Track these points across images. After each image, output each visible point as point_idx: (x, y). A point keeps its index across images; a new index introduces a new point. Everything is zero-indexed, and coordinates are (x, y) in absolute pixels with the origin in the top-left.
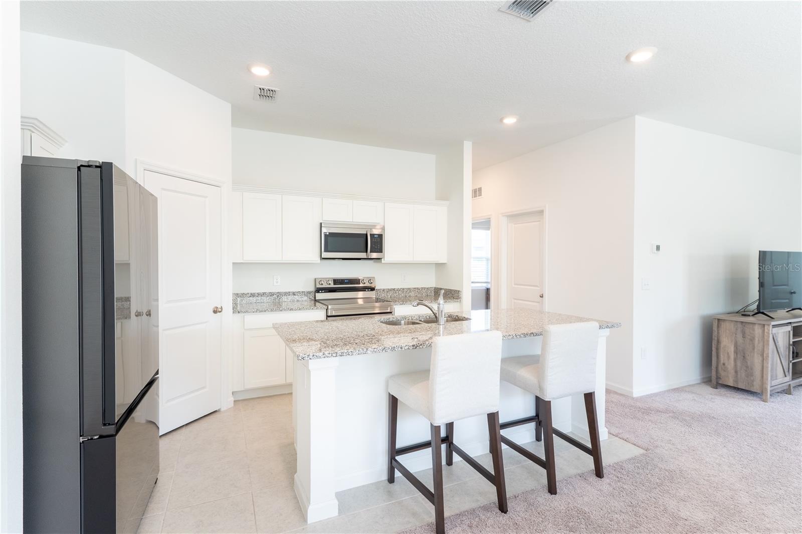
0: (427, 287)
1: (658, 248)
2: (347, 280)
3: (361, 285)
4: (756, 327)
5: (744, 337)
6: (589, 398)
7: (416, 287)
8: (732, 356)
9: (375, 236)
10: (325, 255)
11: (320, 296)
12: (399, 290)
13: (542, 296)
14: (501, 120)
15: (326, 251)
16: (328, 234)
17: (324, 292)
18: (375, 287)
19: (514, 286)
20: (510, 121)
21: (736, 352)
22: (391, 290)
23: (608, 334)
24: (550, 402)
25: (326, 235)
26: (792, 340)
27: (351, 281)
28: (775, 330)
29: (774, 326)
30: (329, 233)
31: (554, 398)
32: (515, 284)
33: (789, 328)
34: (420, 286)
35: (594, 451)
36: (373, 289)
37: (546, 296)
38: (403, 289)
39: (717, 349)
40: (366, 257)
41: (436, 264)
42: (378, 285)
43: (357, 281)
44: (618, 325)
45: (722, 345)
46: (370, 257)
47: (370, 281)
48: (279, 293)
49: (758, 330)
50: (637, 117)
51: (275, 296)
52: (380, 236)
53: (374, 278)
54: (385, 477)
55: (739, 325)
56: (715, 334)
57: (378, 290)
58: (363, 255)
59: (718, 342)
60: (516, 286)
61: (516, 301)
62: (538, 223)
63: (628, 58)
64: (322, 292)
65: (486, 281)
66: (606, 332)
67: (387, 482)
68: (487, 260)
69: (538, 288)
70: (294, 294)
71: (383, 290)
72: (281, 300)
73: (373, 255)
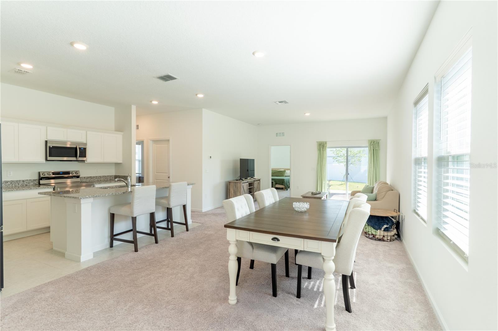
0: (110, 175)
1: (211, 157)
2: (61, 172)
3: (71, 175)
4: (239, 183)
5: (236, 187)
6: (184, 207)
7: (104, 175)
8: (233, 194)
9: (82, 149)
10: (49, 158)
11: (42, 182)
12: (94, 177)
13: (169, 178)
14: (151, 101)
15: (50, 156)
17: (45, 180)
18: (80, 176)
19: (156, 173)
20: (155, 102)
21: (234, 193)
22: (89, 177)
23: (191, 187)
24: (172, 208)
25: (50, 147)
26: (248, 188)
27: (64, 173)
28: (243, 184)
29: (243, 183)
30: (52, 146)
31: (173, 207)
32: (157, 173)
33: (248, 184)
34: (106, 175)
35: (186, 224)
36: (78, 177)
37: (171, 178)
38: (97, 177)
39: (229, 192)
40: (76, 160)
41: (115, 163)
42: (82, 175)
43: (68, 173)
44: (195, 184)
45: (230, 191)
46: (78, 160)
47: (76, 172)
48: (12, 181)
49: (239, 184)
50: (203, 109)
51: (9, 183)
52: (85, 149)
53: (79, 171)
54: (108, 246)
55: (235, 184)
56: (229, 187)
57: (81, 177)
58: (74, 159)
59: (229, 190)
60: (157, 174)
61: (157, 180)
62: (167, 145)
63: (196, 95)
64: (44, 180)
65: (139, 173)
66: (191, 186)
67: (110, 248)
68: (139, 161)
69: (167, 174)
70: (23, 181)
71: (85, 178)
72: (13, 185)
73: (81, 159)
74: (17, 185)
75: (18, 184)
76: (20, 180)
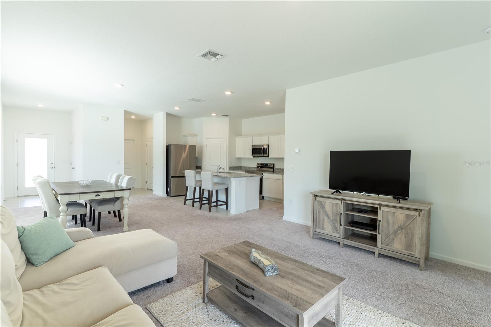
9: (265, 148)
15: (253, 154)
16: (252, 149)
18: (274, 167)
26: (344, 212)
27: (266, 165)
33: (338, 202)
58: (262, 155)
70: (253, 167)
73: (265, 155)
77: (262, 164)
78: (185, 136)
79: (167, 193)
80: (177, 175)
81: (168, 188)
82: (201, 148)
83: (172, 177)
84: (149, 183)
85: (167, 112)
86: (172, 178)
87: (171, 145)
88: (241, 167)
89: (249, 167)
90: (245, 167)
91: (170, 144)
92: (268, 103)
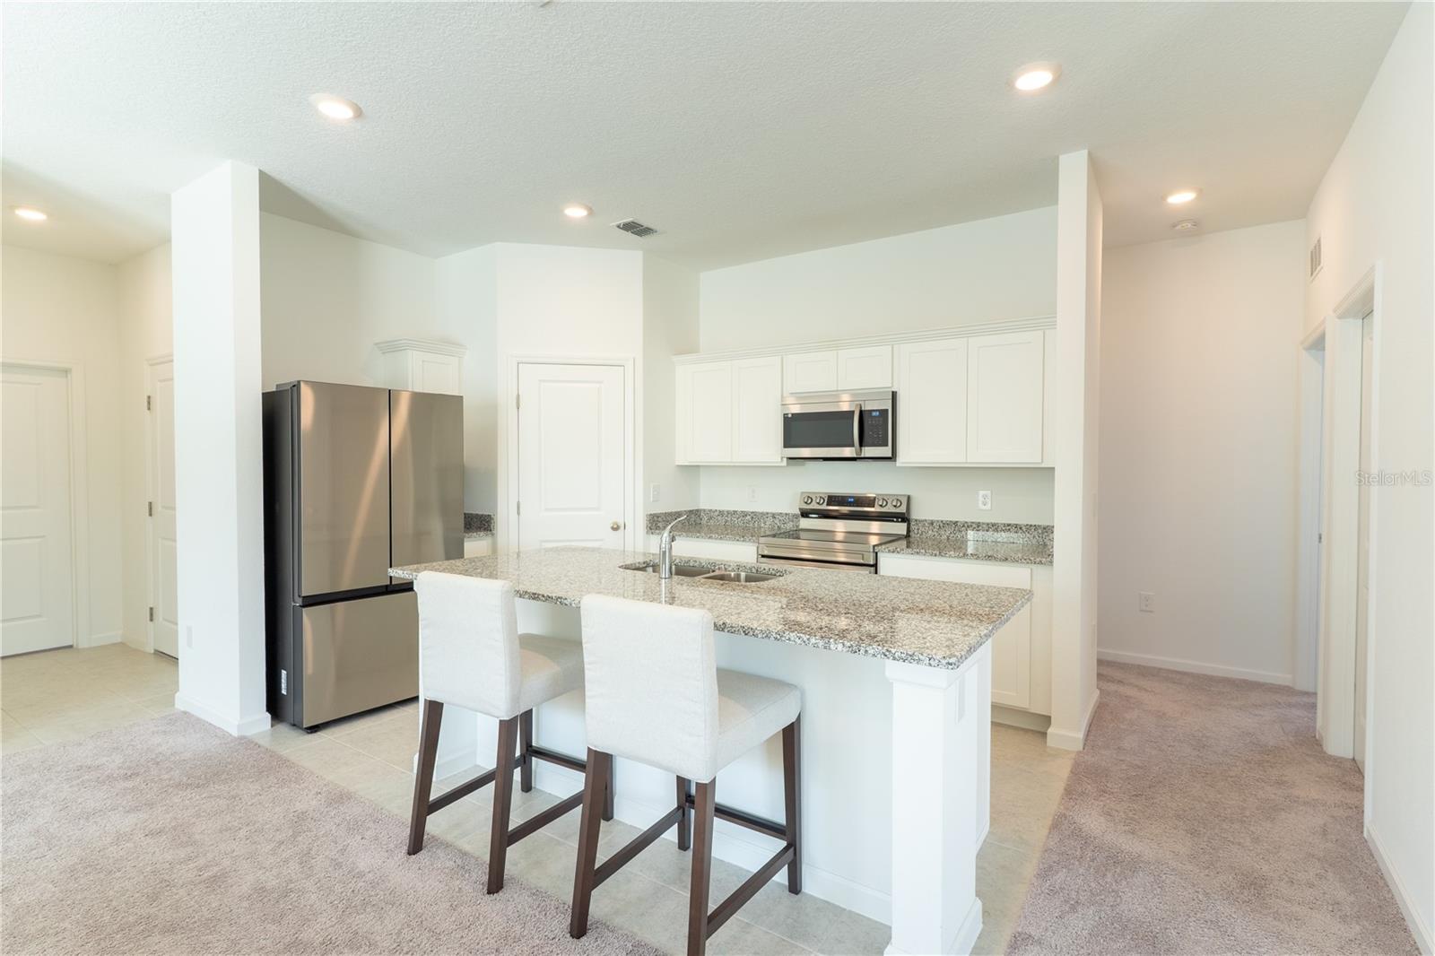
2: (851, 497)
3: (879, 509)
9: (874, 414)
10: (785, 453)
15: (787, 445)
16: (790, 416)
17: (812, 517)
18: (910, 515)
22: (949, 524)
25: (786, 419)
27: (859, 501)
30: (793, 414)
36: (905, 519)
40: (855, 455)
42: (917, 514)
43: (868, 501)
46: (862, 456)
51: (748, 517)
52: (883, 414)
64: (810, 517)
70: (774, 516)
71: (932, 523)
72: (756, 525)
73: (869, 451)
74: (763, 525)
75: (765, 523)
76: (767, 513)
77: (833, 500)
78: (391, 348)
79: (275, 704)
80: (346, 585)
81: (284, 673)
82: (491, 410)
83: (312, 601)
84: (165, 620)
85: (267, 170)
86: (304, 606)
87: (296, 387)
88: (696, 513)
89: (745, 514)
90: (721, 513)
91: (293, 379)
92: (1034, 80)
